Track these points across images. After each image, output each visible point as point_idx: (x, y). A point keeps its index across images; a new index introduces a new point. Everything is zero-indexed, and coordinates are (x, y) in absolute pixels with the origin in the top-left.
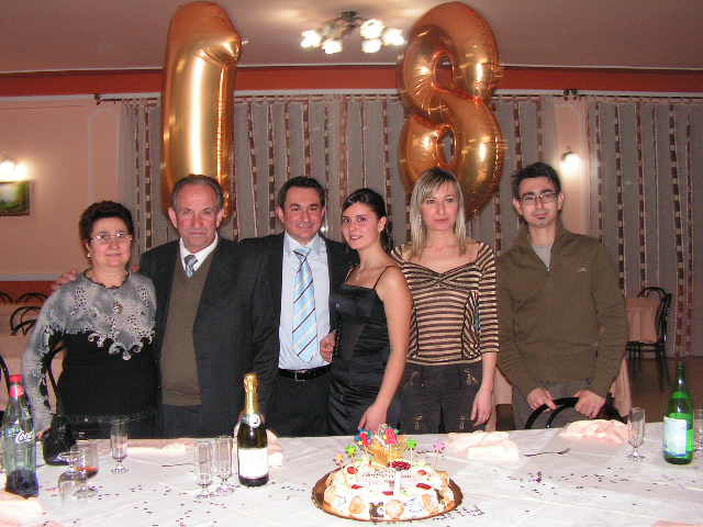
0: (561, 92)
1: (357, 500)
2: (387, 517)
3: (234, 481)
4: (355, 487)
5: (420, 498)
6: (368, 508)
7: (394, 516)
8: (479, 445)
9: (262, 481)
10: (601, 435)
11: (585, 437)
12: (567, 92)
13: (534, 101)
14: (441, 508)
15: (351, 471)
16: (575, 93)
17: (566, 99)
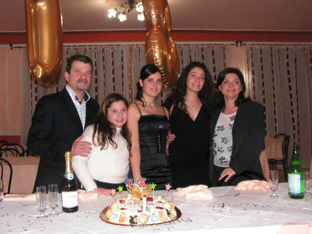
0: (234, 43)
1: (123, 215)
2: (139, 223)
3: (60, 209)
4: (122, 209)
5: (157, 214)
6: (129, 219)
7: (143, 222)
8: (192, 192)
9: (75, 209)
10: (256, 188)
11: (247, 189)
12: (237, 43)
13: (221, 47)
14: (169, 219)
15: (121, 202)
16: (241, 43)
17: (237, 46)
